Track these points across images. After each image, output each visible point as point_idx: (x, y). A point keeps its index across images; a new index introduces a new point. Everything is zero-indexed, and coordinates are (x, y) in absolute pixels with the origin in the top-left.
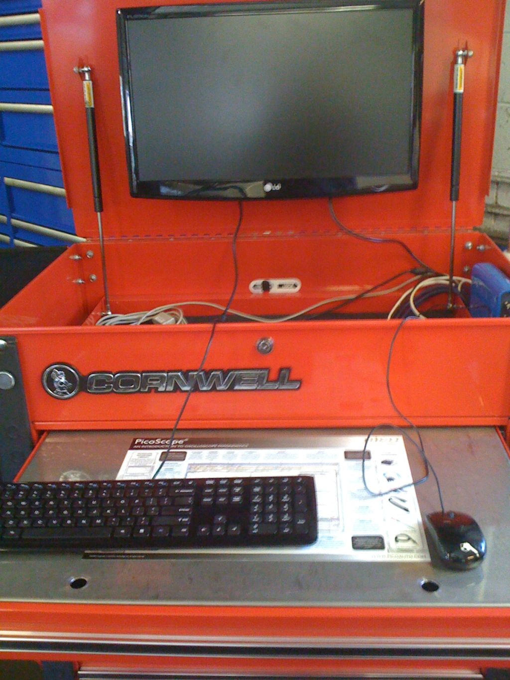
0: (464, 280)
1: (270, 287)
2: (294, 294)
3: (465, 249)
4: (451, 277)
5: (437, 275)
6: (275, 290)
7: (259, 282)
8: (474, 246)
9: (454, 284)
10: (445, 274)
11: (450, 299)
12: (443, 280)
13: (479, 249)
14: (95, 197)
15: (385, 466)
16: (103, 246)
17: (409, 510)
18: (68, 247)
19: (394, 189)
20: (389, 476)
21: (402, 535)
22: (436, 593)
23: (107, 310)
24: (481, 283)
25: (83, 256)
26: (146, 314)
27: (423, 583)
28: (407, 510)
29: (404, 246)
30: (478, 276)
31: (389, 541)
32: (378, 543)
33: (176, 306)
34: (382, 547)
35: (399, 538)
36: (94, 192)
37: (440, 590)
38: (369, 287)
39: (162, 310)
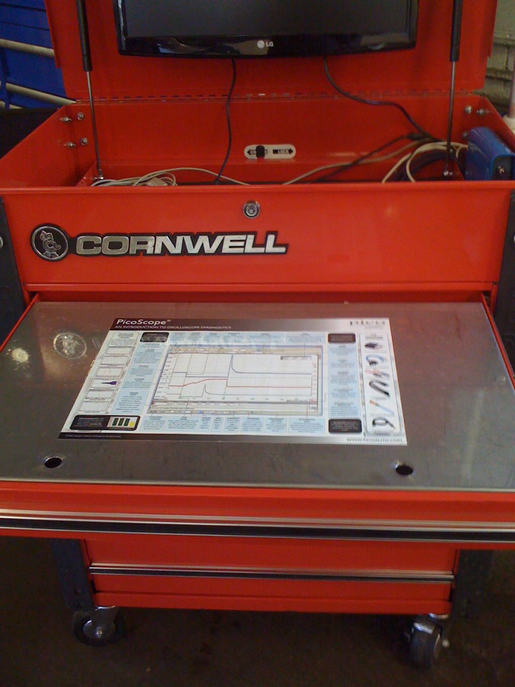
0: (462, 146)
1: (265, 152)
2: (288, 159)
3: (464, 113)
4: (449, 143)
5: (436, 140)
6: (270, 156)
7: (253, 147)
8: (474, 111)
9: (451, 150)
10: (444, 139)
11: (447, 165)
12: (441, 146)
13: (479, 113)
14: (83, 55)
15: (370, 350)
16: (93, 109)
17: (390, 393)
18: (58, 109)
19: (391, 48)
20: (371, 359)
21: (380, 419)
22: (410, 477)
23: (99, 175)
24: (477, 149)
25: (74, 119)
26: (138, 179)
27: (396, 466)
28: (387, 393)
29: (402, 110)
30: (475, 141)
31: (367, 425)
32: (355, 426)
33: (168, 172)
34: (359, 430)
35: (376, 422)
36: (82, 50)
37: (414, 474)
38: (365, 154)
39: (154, 176)
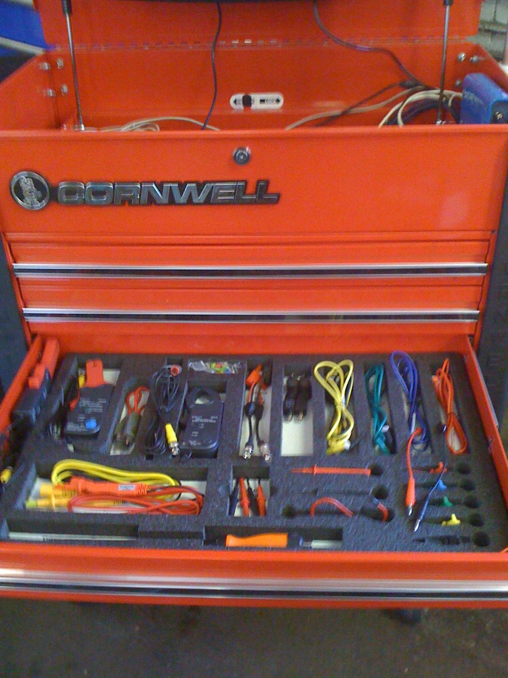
0: (455, 94)
1: (252, 102)
3: (457, 61)
4: (442, 91)
5: (428, 88)
6: (256, 105)
7: (239, 96)
8: (467, 58)
9: (444, 99)
11: (440, 113)
12: (434, 94)
13: (472, 60)
16: (74, 57)
23: (80, 123)
25: (53, 65)
29: (394, 57)
33: (152, 122)
38: (355, 102)
